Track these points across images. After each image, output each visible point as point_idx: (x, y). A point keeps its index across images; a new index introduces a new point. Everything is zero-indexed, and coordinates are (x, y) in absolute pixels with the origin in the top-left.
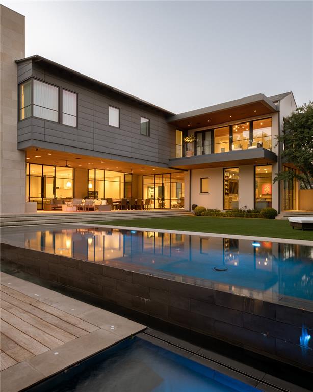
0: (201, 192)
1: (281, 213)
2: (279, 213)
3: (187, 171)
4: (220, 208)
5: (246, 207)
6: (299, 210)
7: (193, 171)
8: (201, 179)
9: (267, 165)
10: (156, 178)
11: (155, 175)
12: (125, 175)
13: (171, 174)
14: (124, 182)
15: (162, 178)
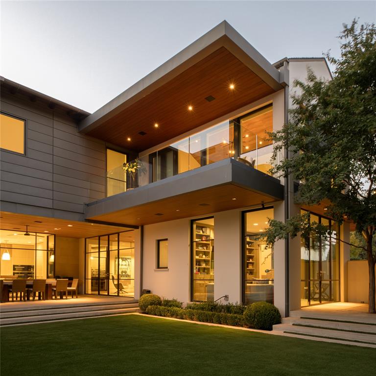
0: (158, 267)
1: (291, 313)
2: (287, 315)
3: (136, 227)
4: (184, 298)
5: (226, 297)
6: (347, 301)
7: (146, 227)
8: (159, 241)
9: (264, 208)
10: (101, 241)
11: (99, 237)
12: (48, 237)
13: (118, 233)
14: (48, 250)
15: (107, 242)
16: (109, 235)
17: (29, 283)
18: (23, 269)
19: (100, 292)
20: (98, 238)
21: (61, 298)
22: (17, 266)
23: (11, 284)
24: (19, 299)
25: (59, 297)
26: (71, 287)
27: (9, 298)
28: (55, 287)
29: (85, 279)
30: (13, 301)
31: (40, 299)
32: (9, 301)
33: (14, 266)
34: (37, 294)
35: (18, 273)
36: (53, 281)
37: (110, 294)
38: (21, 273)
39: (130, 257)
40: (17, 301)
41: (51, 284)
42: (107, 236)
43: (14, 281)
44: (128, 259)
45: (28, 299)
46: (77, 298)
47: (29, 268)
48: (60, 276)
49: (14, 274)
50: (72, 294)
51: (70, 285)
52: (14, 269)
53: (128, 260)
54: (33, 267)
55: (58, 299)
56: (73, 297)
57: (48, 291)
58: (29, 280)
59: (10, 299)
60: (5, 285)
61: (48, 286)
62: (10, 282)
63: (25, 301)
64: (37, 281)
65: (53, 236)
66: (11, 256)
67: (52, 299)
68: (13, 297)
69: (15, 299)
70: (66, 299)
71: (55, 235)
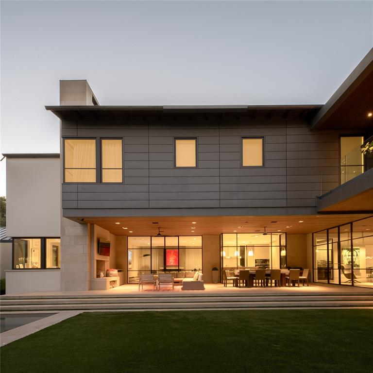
10: (329, 234)
11: (328, 230)
12: (280, 236)
13: (351, 223)
14: (280, 246)
15: (337, 234)
16: (339, 227)
17: (268, 272)
18: (262, 262)
19: (330, 281)
20: (326, 231)
21: (294, 286)
22: (258, 260)
23: (254, 273)
24: (260, 285)
25: (291, 285)
26: (302, 276)
27: (253, 283)
28: (288, 276)
29: (313, 269)
30: (256, 287)
31: (276, 286)
32: (253, 287)
33: (256, 260)
34: (273, 281)
35: (258, 265)
36: (285, 271)
37: (342, 283)
38: (260, 265)
39: (358, 247)
40: (259, 287)
41: (285, 274)
42: (337, 228)
43: (257, 271)
44: (357, 249)
45: (267, 286)
46: (308, 286)
47: (265, 261)
48: (291, 266)
49: (256, 266)
50: (304, 282)
51: (301, 274)
52: (256, 262)
53: (356, 251)
54: (269, 260)
55: (291, 286)
56: (304, 285)
57: (282, 280)
58: (267, 270)
59: (254, 285)
60: (250, 274)
61: (283, 275)
62: (254, 272)
63: (265, 287)
64: (272, 271)
65: (285, 234)
66: (254, 253)
67: (286, 286)
68: (256, 283)
69: (257, 285)
70: (298, 286)
71: (286, 233)
